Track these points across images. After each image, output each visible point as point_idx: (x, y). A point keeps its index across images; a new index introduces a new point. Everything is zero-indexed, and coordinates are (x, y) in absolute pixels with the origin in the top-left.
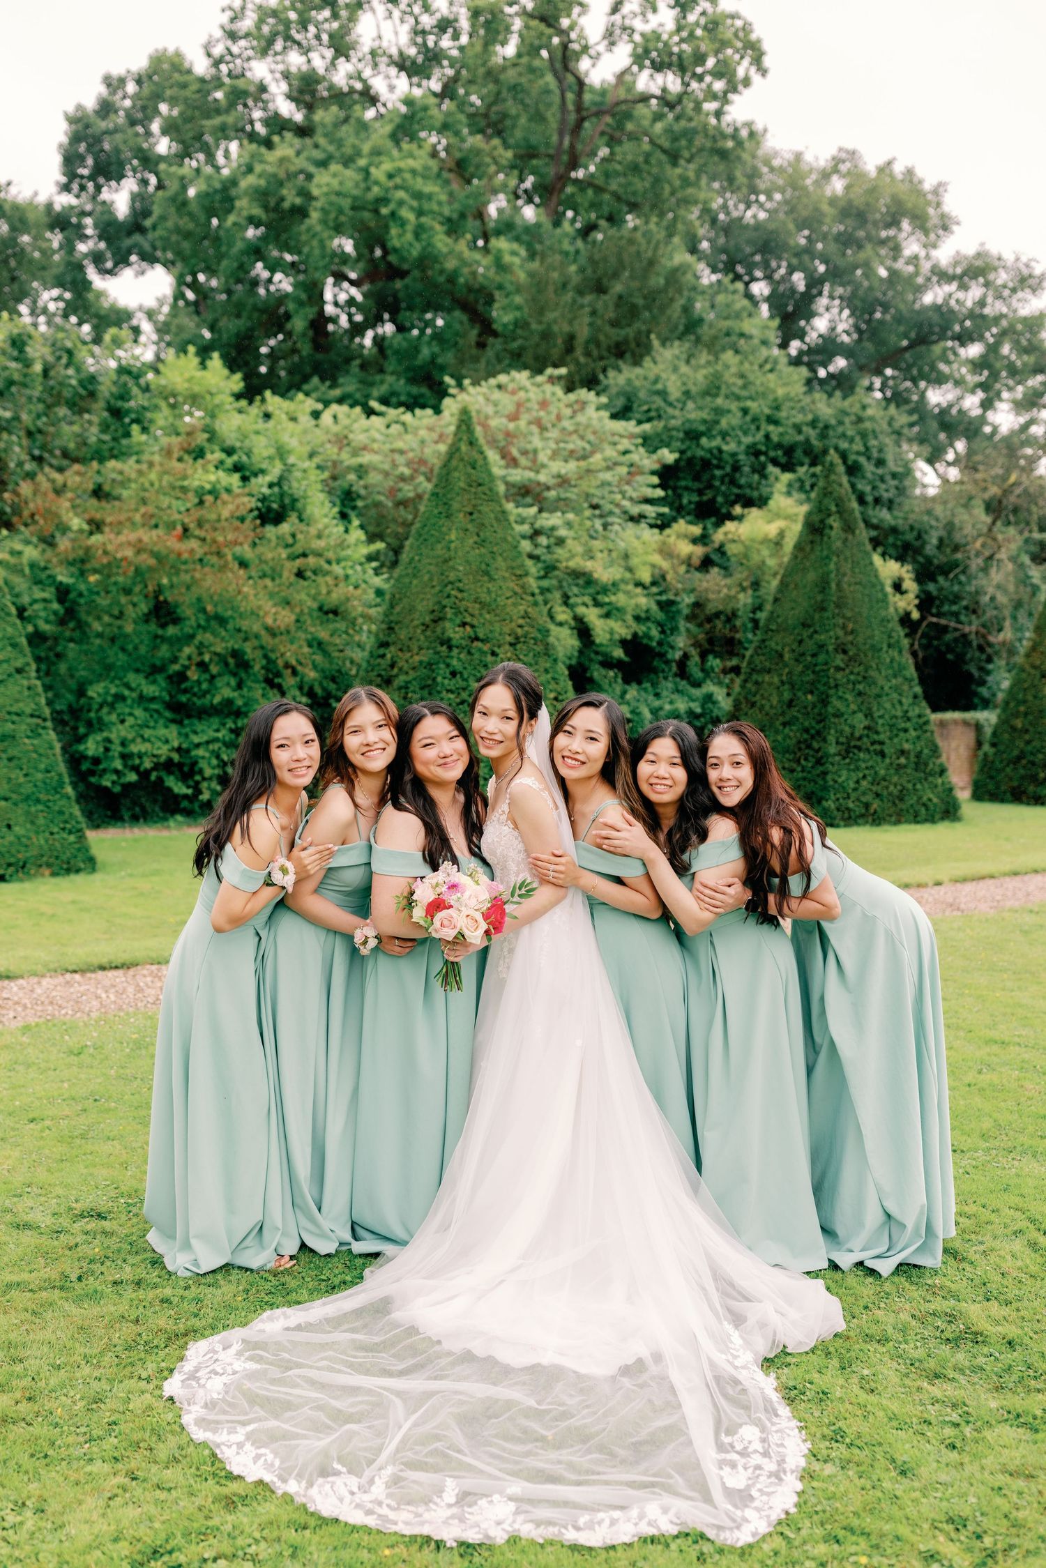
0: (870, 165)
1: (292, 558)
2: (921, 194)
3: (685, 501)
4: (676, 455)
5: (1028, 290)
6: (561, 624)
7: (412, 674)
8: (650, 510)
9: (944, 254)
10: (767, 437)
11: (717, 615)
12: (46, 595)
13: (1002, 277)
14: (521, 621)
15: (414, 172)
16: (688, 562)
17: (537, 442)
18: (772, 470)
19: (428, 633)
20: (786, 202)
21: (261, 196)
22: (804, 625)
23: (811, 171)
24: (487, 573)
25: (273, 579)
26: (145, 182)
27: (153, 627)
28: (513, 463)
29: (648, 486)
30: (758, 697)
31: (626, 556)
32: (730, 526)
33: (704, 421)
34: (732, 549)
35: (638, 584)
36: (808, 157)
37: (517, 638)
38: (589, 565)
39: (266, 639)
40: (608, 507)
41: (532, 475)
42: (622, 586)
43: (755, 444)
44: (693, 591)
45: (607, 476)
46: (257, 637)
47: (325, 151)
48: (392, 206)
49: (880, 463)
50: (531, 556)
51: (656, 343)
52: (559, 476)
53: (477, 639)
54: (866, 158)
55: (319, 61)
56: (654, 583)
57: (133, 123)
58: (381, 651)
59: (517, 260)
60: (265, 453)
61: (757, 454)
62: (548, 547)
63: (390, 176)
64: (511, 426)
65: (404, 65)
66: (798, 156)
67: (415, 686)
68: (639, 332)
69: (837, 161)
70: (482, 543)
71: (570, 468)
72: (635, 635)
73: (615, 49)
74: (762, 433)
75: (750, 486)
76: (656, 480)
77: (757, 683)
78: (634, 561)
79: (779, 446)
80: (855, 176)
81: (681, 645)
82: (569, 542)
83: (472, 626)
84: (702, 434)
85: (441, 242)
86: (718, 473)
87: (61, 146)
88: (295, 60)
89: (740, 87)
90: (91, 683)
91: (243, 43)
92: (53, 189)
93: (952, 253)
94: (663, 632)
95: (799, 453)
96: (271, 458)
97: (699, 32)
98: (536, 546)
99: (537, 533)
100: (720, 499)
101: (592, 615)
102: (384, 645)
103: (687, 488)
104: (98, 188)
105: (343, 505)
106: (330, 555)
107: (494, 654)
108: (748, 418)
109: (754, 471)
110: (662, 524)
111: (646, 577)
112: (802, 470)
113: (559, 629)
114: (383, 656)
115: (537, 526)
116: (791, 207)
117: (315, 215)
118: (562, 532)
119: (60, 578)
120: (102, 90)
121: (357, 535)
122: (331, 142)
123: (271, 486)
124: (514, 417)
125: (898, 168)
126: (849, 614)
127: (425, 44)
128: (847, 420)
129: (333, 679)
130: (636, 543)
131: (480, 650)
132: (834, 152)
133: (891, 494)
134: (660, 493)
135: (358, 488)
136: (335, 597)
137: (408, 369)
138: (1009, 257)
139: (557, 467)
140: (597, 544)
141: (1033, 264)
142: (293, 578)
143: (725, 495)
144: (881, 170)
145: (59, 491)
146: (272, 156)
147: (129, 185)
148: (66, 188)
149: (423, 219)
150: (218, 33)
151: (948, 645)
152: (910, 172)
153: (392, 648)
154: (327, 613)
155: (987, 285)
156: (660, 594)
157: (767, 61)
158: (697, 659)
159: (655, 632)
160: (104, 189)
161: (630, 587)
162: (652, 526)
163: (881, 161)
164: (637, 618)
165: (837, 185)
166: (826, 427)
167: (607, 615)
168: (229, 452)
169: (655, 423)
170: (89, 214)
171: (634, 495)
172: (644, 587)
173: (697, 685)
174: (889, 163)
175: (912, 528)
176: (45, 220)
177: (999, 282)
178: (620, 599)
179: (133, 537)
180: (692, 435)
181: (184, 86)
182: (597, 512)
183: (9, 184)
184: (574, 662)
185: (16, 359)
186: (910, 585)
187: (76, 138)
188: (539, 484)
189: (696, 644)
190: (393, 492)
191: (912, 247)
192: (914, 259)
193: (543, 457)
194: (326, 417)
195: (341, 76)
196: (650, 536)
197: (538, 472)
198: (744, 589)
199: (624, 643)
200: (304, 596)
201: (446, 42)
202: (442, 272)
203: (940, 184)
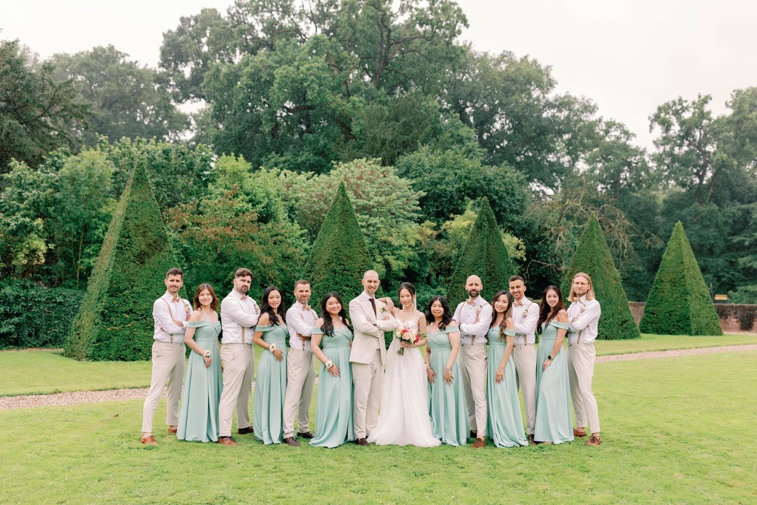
0: (518, 57)
1: (272, 236)
2: (540, 71)
3: (431, 211)
4: (426, 193)
5: (589, 112)
6: (378, 262)
7: (321, 283)
8: (415, 215)
9: (551, 96)
10: (465, 184)
11: (443, 258)
12: (179, 252)
13: (577, 106)
14: (362, 263)
15: (318, 68)
16: (430, 236)
17: (369, 189)
18: (466, 198)
19: (327, 268)
20: (480, 74)
21: (252, 76)
22: (474, 265)
23: (492, 60)
24: (349, 245)
25: (264, 245)
26: (198, 64)
27: (218, 264)
28: (359, 196)
29: (414, 205)
30: (457, 293)
31: (405, 235)
32: (448, 222)
33: (439, 178)
34: (450, 231)
35: (410, 246)
36: (491, 54)
37: (361, 270)
38: (390, 239)
39: (262, 268)
40: (398, 214)
41: (366, 202)
42: (404, 247)
43: (459, 188)
44: (433, 249)
45: (398, 202)
46: (258, 267)
47: (279, 57)
48: (308, 82)
49: (513, 195)
50: (366, 235)
51: (420, 144)
52: (378, 202)
53: (346, 270)
54: (516, 55)
55: (276, 16)
56: (417, 246)
57: (193, 38)
58: (308, 274)
59: (361, 105)
60: (262, 195)
61: (461, 192)
62: (373, 231)
63: (308, 70)
64: (359, 182)
65: (313, 19)
66: (486, 54)
67: (321, 288)
68: (413, 138)
69: (503, 56)
70: (348, 233)
71: (383, 199)
72: (409, 266)
73: (404, 14)
74: (462, 183)
75: (458, 205)
76: (418, 203)
77: (456, 287)
78: (409, 237)
79: (469, 188)
80: (512, 63)
81: (428, 271)
82: (382, 229)
83: (344, 265)
84: (438, 183)
85: (329, 97)
86: (444, 199)
87: (161, 48)
88: (267, 15)
89: (457, 35)
90: (193, 285)
91: (244, 8)
92: (157, 66)
93: (554, 96)
94: (420, 266)
95: (478, 192)
96: (264, 197)
97: (439, 11)
98: (368, 231)
99: (369, 225)
100: (445, 210)
101: (391, 259)
102: (310, 272)
103: (431, 205)
104: (176, 65)
105: (290, 213)
106: (287, 235)
107: (352, 276)
108: (457, 177)
109: (459, 199)
110: (420, 221)
111: (413, 243)
112: (479, 199)
113: (377, 264)
114: (309, 276)
115: (369, 223)
116: (482, 76)
117: (276, 85)
118: (379, 225)
119: (184, 245)
120: (179, 23)
121: (297, 226)
122: (282, 53)
123: (263, 208)
124: (360, 178)
125: (530, 59)
126: (491, 260)
127: (322, 10)
128: (498, 177)
129: (287, 284)
130: (409, 229)
131: (347, 274)
132: (502, 52)
133: (518, 208)
134: (419, 208)
135: (296, 206)
136: (289, 252)
137: (314, 149)
138: (579, 98)
139: (376, 199)
140: (393, 230)
141: (590, 101)
142: (272, 244)
143: (448, 209)
144: (522, 60)
145: (184, 211)
146: (257, 59)
147: (191, 65)
148: (162, 65)
149: (322, 88)
150: (233, 4)
151: (542, 271)
152: (535, 61)
153: (312, 273)
154: (284, 258)
155: (570, 110)
156: (419, 250)
157: (468, 23)
158: (435, 277)
159: (417, 266)
160: (179, 66)
161: (407, 248)
162: (416, 222)
163: (522, 56)
164: (410, 260)
165: (503, 66)
166: (490, 180)
167: (397, 259)
168: (247, 194)
169: (418, 178)
170: (172, 76)
171: (409, 209)
172: (413, 248)
173: (435, 287)
174: (526, 57)
175: (526, 222)
176: (152, 78)
177: (575, 108)
178: (403, 252)
179: (213, 229)
180: (434, 184)
181: (217, 25)
182: (394, 216)
183: (136, 62)
184: (384, 278)
185: (165, 159)
186: (523, 247)
187: (168, 44)
188: (370, 205)
189: (435, 270)
190: (310, 208)
191: (536, 93)
192: (538, 99)
193: (371, 195)
194: (282, 175)
195: (286, 22)
196: (415, 226)
197: (369, 201)
198: (454, 248)
199: (404, 270)
200: (276, 252)
201: (332, 10)
202: (329, 108)
203: (548, 67)
